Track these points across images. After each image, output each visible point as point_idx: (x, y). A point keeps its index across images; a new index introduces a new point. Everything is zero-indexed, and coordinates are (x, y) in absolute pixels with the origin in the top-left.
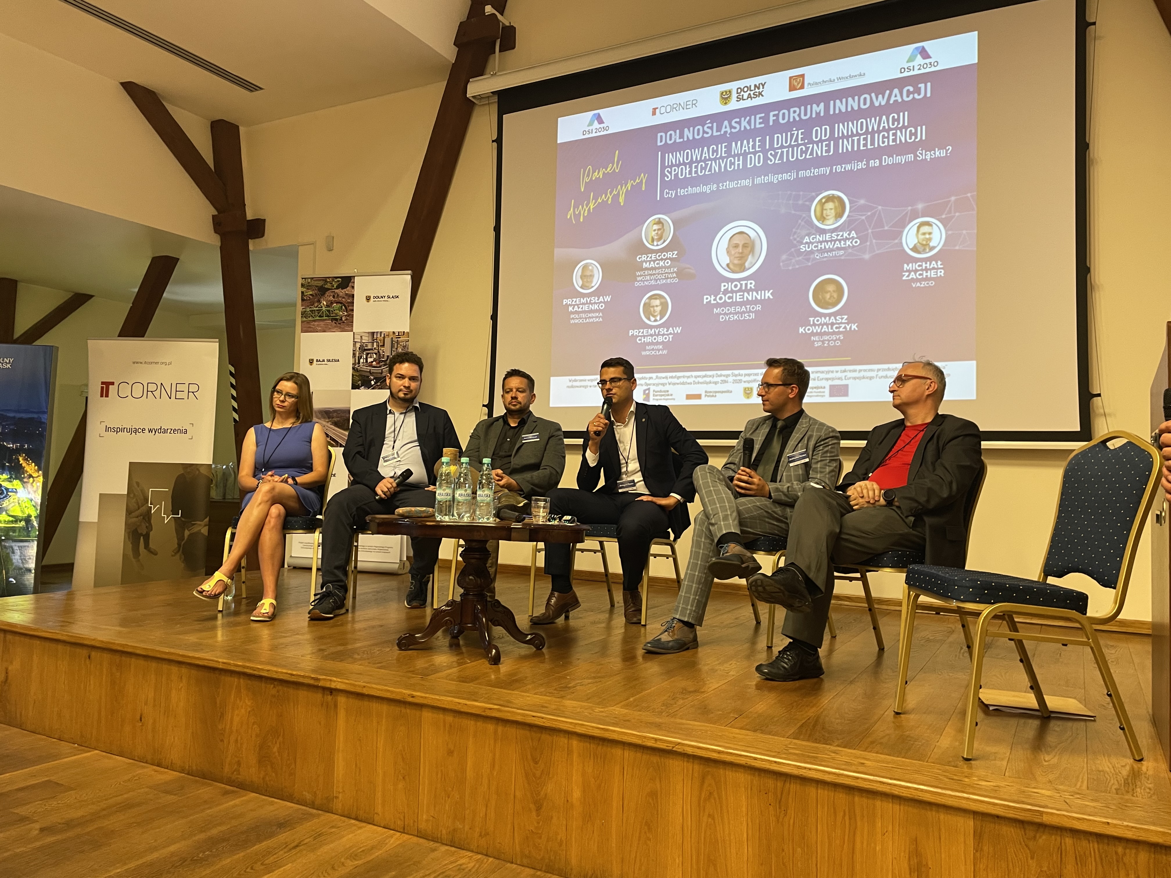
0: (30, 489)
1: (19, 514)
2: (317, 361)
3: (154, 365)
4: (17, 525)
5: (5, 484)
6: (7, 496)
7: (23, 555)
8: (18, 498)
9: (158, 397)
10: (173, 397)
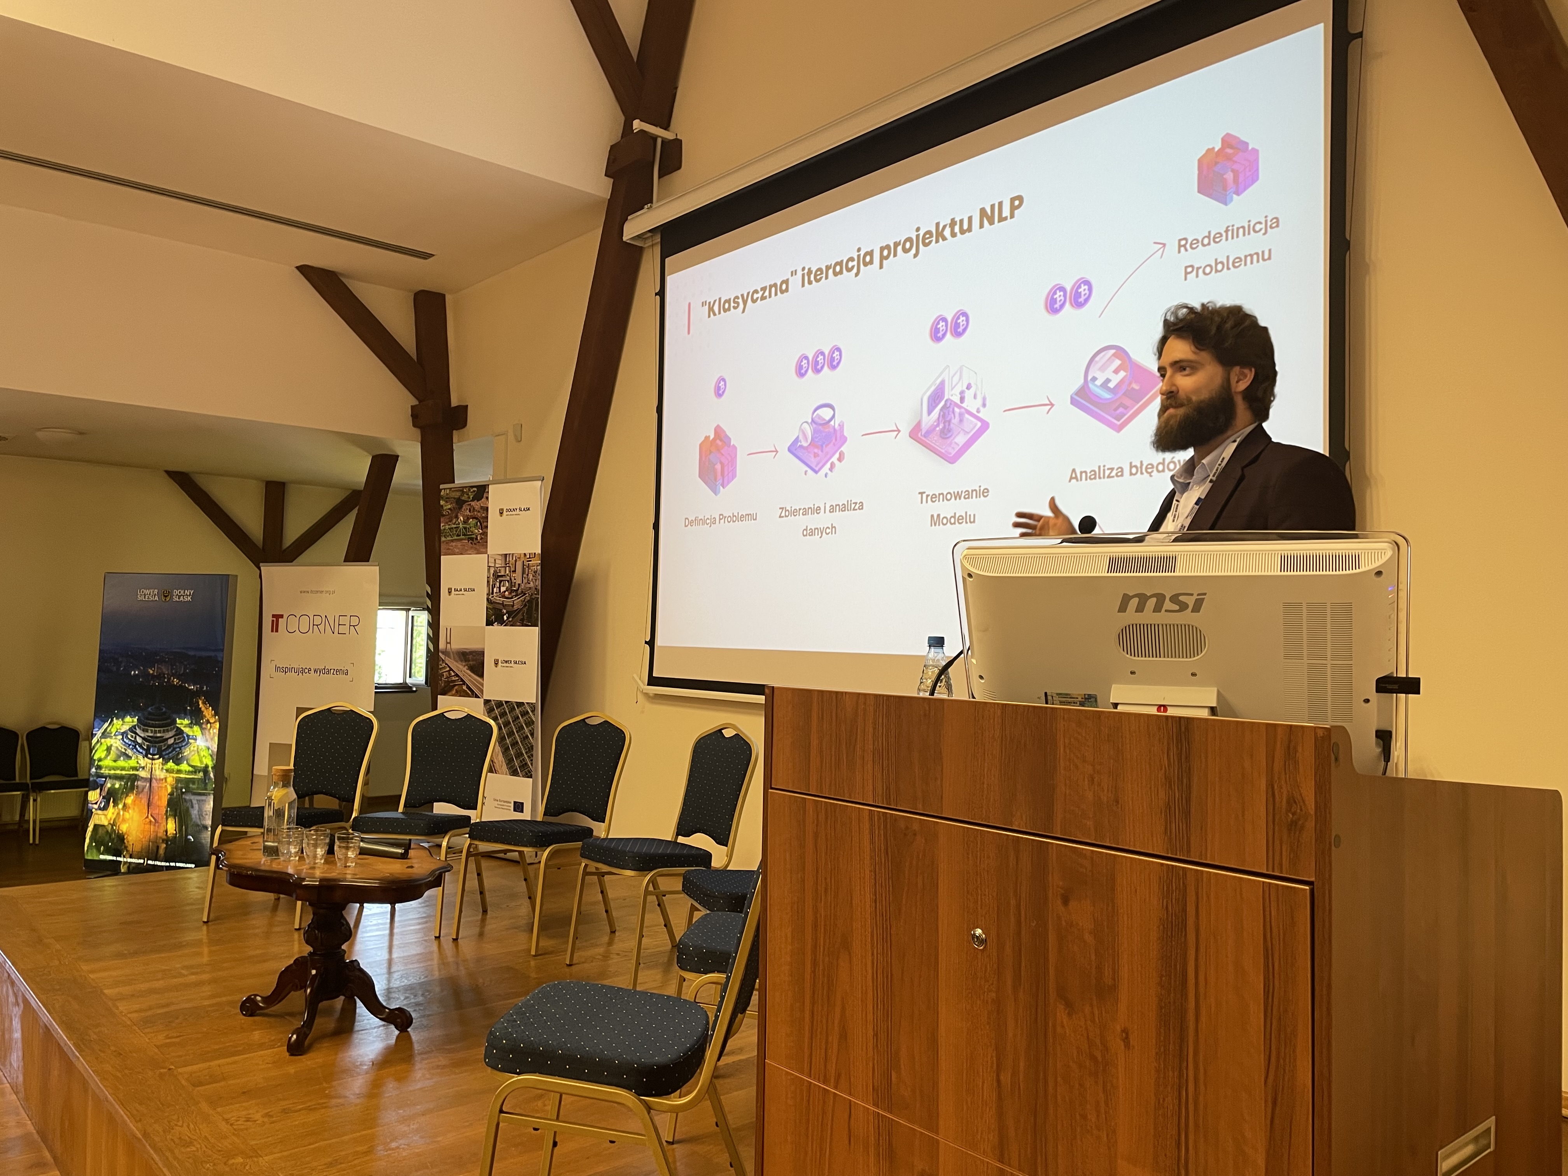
0: (208, 737)
1: (197, 763)
2: (456, 590)
3: (319, 594)
4: (196, 777)
5: (186, 730)
6: (188, 743)
7: (200, 810)
8: (198, 746)
9: (322, 631)
10: (336, 632)
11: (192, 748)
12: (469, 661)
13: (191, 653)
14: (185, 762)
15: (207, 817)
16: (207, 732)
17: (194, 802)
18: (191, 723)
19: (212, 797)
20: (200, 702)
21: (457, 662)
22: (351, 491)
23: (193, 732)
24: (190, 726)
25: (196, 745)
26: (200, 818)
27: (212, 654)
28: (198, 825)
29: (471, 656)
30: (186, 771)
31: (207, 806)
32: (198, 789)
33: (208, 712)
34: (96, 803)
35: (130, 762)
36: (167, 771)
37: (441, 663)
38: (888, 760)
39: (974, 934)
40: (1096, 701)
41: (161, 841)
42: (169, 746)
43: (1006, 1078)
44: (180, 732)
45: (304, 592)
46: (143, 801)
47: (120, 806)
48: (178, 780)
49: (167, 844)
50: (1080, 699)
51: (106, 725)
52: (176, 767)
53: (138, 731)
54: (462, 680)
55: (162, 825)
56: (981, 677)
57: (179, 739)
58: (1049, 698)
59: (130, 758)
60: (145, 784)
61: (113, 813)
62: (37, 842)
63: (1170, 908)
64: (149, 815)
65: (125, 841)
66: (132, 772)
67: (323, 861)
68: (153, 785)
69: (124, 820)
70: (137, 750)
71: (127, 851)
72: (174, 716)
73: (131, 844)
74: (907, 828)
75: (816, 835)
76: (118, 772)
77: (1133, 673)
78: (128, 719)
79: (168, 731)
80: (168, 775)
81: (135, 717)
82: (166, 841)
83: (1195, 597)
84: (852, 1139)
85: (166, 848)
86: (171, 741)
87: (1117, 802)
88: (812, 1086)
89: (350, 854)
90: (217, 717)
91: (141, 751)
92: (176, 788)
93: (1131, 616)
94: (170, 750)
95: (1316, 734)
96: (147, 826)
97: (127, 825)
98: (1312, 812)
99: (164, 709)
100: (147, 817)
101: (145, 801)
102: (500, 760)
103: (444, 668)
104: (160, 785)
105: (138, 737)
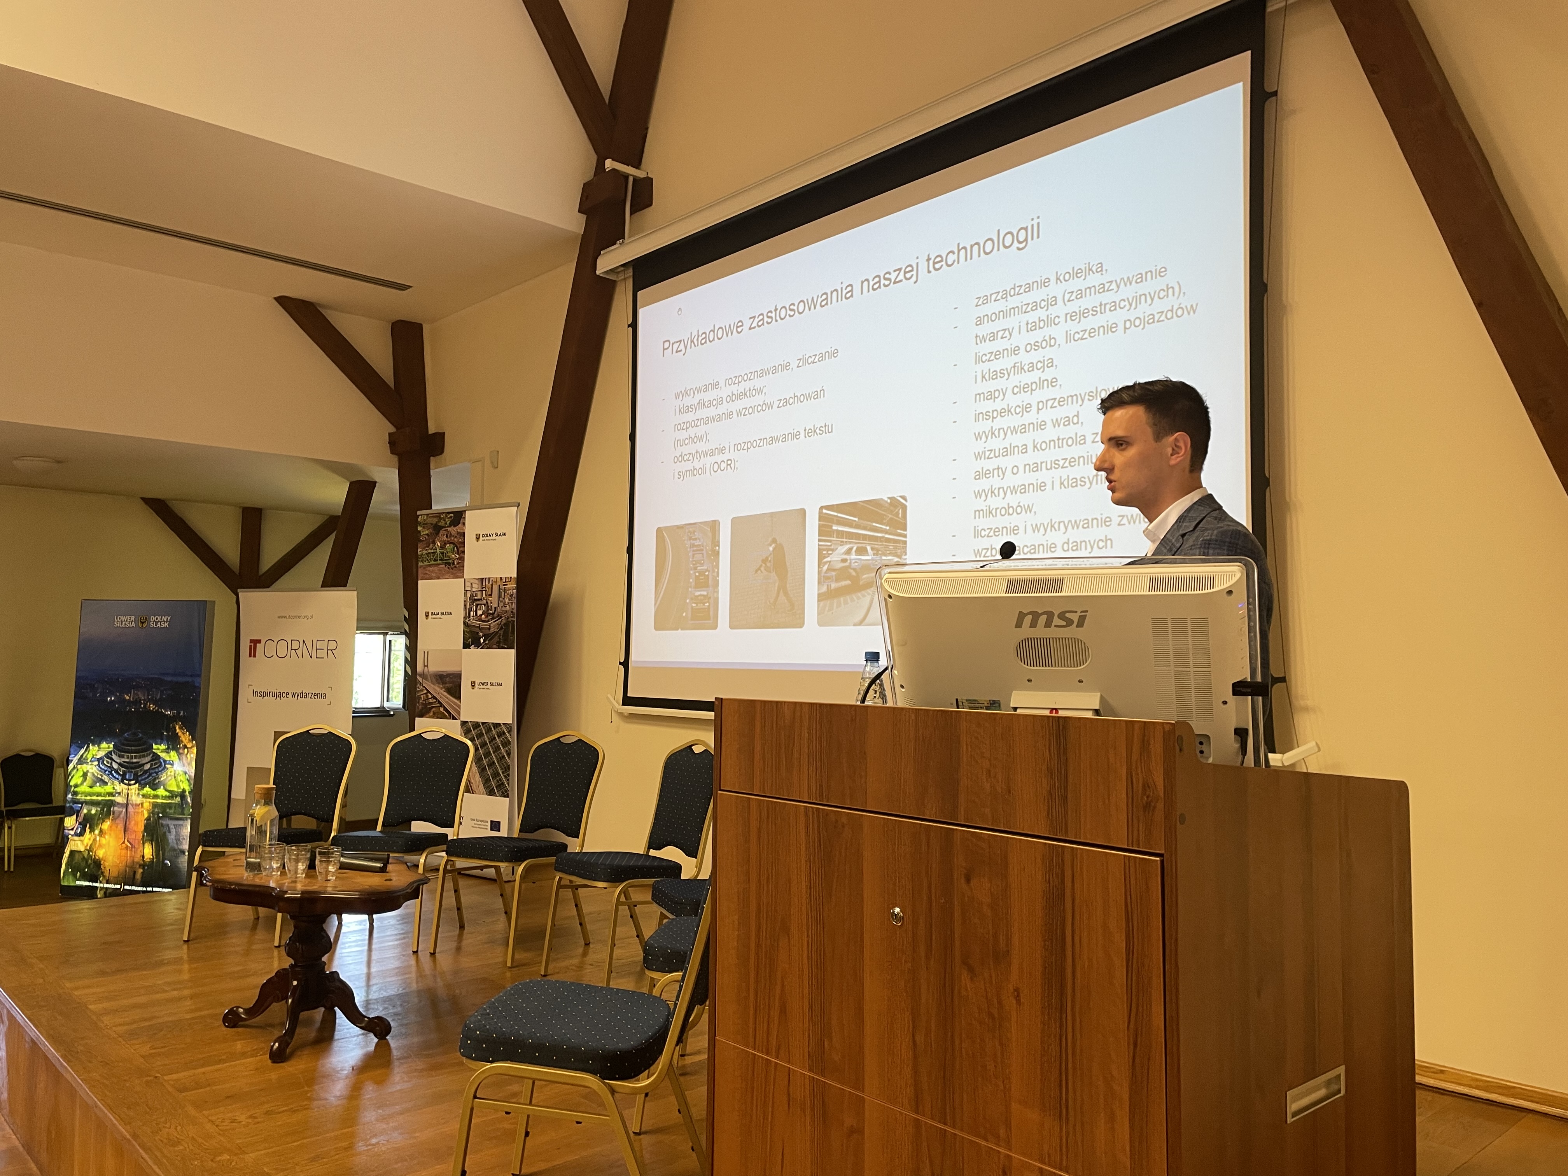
0: (184, 761)
1: (174, 788)
2: (433, 614)
3: (296, 619)
4: (173, 802)
5: (163, 755)
6: (165, 768)
7: (178, 834)
8: (175, 771)
9: (300, 656)
10: (314, 656)
11: (169, 773)
12: (446, 683)
13: (169, 679)
14: (162, 787)
15: (184, 842)
16: (184, 757)
17: (172, 827)
18: (168, 748)
19: (189, 821)
20: (177, 727)
21: (434, 684)
22: (326, 517)
23: (170, 757)
24: (167, 751)
25: (172, 770)
26: (177, 843)
27: (189, 679)
28: (175, 850)
29: (447, 679)
30: (162, 796)
31: (184, 831)
32: (175, 813)
33: (185, 737)
34: (72, 829)
35: (105, 787)
36: (143, 796)
37: (418, 685)
38: (821, 761)
39: (894, 912)
40: (1000, 706)
41: (138, 866)
42: (145, 772)
43: (920, 1038)
44: (156, 757)
45: (282, 617)
46: (119, 827)
47: (97, 832)
48: (155, 805)
49: (143, 868)
50: (986, 705)
51: (83, 751)
52: (153, 792)
53: (114, 757)
54: (439, 702)
55: (139, 850)
56: (902, 687)
57: (155, 764)
58: (960, 704)
59: (106, 783)
60: (121, 809)
61: (90, 839)
62: (12, 869)
63: (1051, 882)
64: (126, 840)
65: (102, 867)
66: (108, 798)
67: (304, 875)
68: (129, 810)
69: (100, 846)
70: (113, 775)
71: (104, 876)
72: (151, 741)
73: (108, 869)
74: (837, 821)
75: (759, 831)
76: (95, 798)
77: (1029, 681)
78: (104, 745)
79: (144, 756)
80: (144, 800)
81: (110, 743)
82: (143, 866)
83: (1079, 614)
84: (791, 1103)
85: (143, 873)
86: (147, 767)
87: (1010, 792)
88: (756, 1057)
89: (331, 868)
90: (194, 742)
91: (117, 776)
92: (153, 813)
93: (1026, 631)
94: (146, 776)
95: (1164, 728)
96: (124, 852)
97: (104, 850)
98: (1162, 794)
99: (140, 735)
100: (124, 843)
101: (121, 826)
102: (477, 780)
103: (422, 690)
104: (137, 810)
105: (113, 763)
